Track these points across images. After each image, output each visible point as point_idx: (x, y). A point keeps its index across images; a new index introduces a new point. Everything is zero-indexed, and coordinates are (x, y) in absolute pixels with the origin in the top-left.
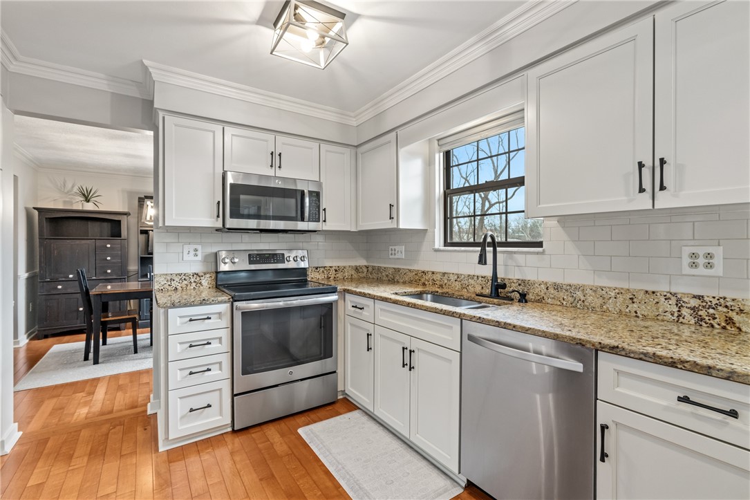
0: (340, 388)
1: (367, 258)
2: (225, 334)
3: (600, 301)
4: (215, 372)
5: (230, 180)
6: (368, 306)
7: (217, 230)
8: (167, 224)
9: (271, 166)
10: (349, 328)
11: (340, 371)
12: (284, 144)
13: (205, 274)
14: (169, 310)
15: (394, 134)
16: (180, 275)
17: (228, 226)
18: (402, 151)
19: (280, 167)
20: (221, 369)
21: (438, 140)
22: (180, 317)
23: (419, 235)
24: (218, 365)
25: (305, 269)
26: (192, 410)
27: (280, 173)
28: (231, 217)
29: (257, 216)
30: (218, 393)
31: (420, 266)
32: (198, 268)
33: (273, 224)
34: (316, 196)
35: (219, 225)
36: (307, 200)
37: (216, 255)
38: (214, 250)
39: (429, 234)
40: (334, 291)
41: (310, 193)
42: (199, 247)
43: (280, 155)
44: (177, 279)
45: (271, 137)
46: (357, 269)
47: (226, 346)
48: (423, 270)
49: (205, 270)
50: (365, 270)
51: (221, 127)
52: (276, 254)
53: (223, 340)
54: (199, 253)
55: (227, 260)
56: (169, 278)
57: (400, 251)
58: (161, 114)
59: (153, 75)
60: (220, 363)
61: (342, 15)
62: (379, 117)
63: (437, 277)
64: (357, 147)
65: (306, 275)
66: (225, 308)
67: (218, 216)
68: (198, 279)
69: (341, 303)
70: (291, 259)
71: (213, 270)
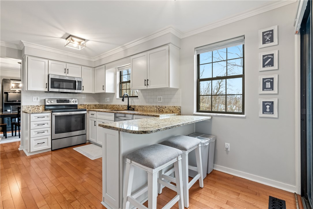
0: (87, 139)
1: (99, 102)
2: (49, 122)
3: (147, 109)
4: (46, 133)
5: (50, 77)
6: (95, 114)
7: (45, 92)
8: (28, 90)
9: (65, 73)
10: (90, 121)
11: (87, 134)
12: (69, 66)
13: (41, 106)
14: (31, 114)
15: (104, 66)
16: (32, 106)
17: (50, 91)
18: (107, 71)
19: (68, 73)
20: (48, 132)
21: (118, 68)
22: (35, 117)
23: (112, 95)
24: (47, 131)
25: (77, 105)
26: (38, 144)
27: (67, 75)
28: (51, 88)
29: (59, 88)
30: (47, 139)
31: (113, 104)
32: (38, 104)
33: (65, 91)
34: (80, 82)
35: (47, 90)
36: (77, 83)
37: (45, 100)
38: (44, 98)
39: (115, 94)
40: (85, 110)
41: (78, 81)
42: (38, 97)
43: (68, 69)
44: (30, 107)
45: (65, 64)
46: (95, 105)
47: (50, 125)
48: (114, 104)
49: (41, 105)
50: (98, 106)
51: (48, 61)
52: (66, 100)
53: (49, 124)
54: (38, 99)
55: (49, 102)
56: (28, 107)
57: (108, 99)
58: (27, 56)
59: (24, 45)
60: (48, 130)
61: (84, 40)
62: (100, 60)
63: (117, 106)
64: (94, 68)
65: (77, 107)
66: (49, 114)
67: (46, 88)
68: (38, 107)
69: (88, 114)
70: (72, 102)
71: (44, 104)
